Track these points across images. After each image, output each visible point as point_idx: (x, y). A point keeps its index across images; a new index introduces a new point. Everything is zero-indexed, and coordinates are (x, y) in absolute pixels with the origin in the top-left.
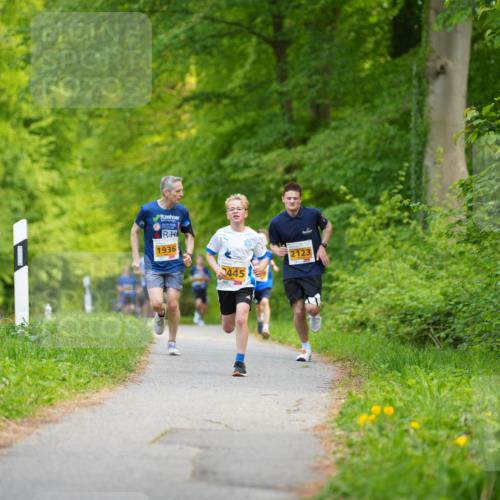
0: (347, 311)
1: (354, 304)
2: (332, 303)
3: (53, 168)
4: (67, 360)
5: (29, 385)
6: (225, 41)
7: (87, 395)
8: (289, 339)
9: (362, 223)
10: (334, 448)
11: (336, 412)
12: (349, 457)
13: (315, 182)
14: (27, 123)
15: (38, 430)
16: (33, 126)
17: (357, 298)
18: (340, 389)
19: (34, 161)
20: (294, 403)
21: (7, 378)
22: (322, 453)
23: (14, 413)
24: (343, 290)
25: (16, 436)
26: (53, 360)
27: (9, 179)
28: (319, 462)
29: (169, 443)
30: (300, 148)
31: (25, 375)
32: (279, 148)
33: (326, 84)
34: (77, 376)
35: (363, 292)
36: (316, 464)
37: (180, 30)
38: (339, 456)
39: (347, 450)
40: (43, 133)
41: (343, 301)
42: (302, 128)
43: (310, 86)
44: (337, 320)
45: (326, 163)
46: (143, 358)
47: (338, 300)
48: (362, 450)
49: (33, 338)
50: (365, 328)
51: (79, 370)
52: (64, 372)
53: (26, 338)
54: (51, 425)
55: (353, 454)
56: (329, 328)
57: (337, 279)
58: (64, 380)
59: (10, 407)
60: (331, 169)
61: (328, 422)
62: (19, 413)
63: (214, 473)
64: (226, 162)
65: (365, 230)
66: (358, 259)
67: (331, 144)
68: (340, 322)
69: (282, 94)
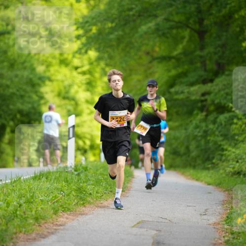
0: (231, 166)
1: (234, 163)
2: (223, 162)
3: (88, 90)
4: (92, 185)
5: (74, 196)
6: (174, 31)
7: (102, 202)
8: (201, 179)
9: (240, 123)
10: (224, 235)
11: (225, 216)
12: (231, 239)
13: (216, 101)
14: (76, 68)
15: (78, 218)
16: (79, 70)
17: (236, 160)
18: (227, 205)
19: (79, 87)
20: (204, 211)
21: (63, 192)
22: (218, 237)
23: (66, 209)
24: (229, 155)
25: (68, 220)
26: (85, 184)
27: (67, 95)
28: (216, 241)
29: (141, 228)
30: (210, 85)
31: (72, 191)
32: (199, 83)
33: (223, 53)
34: (97, 192)
35: (239, 157)
36: (214, 242)
37: (152, 25)
38: (226, 238)
39: (230, 236)
40: (84, 73)
41: (229, 161)
42: (211, 74)
43: (215, 53)
44: (225, 171)
45: (222, 92)
46: (129, 185)
47: (227, 160)
48: (238, 236)
49: (76, 173)
50: (240, 175)
51: (98, 190)
52: (91, 190)
53: (73, 173)
54: (84, 216)
55: (234, 238)
56: (222, 174)
57: (226, 150)
58: (90, 194)
59: (65, 206)
60: (225, 95)
61: (221, 221)
62: (69, 209)
63: (164, 244)
64: (173, 90)
65: (241, 126)
66: (237, 140)
67: (225, 83)
68: (227, 171)
69: (201, 57)
